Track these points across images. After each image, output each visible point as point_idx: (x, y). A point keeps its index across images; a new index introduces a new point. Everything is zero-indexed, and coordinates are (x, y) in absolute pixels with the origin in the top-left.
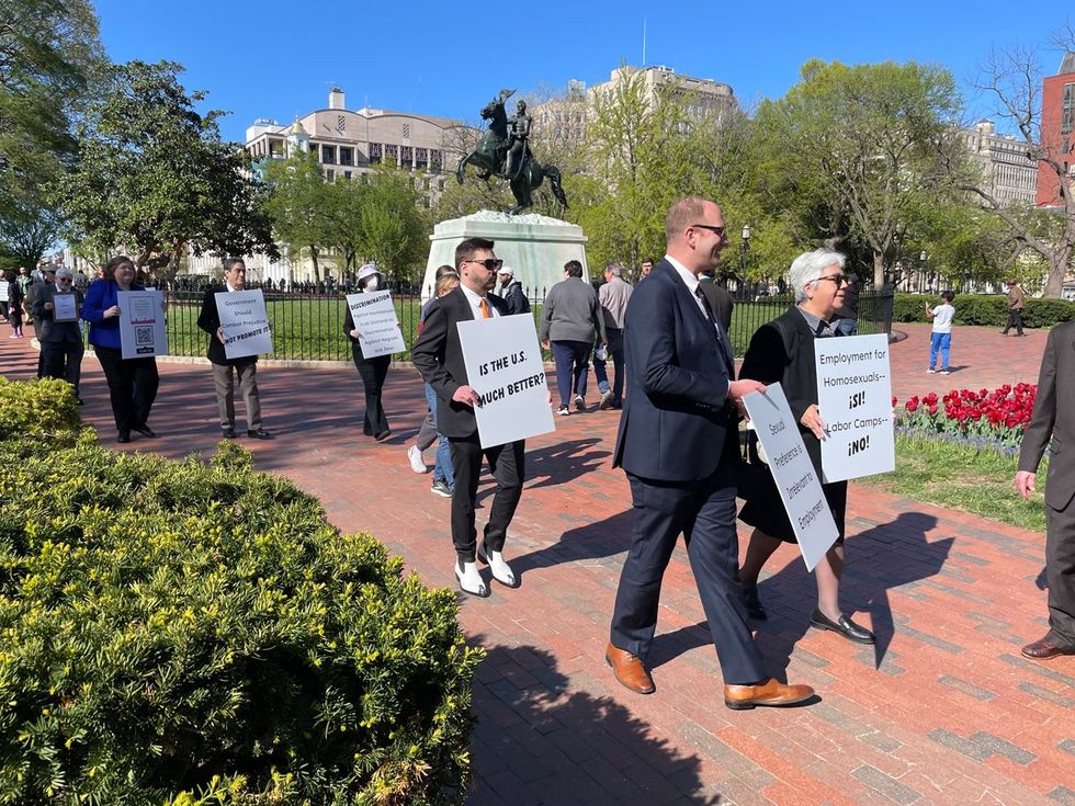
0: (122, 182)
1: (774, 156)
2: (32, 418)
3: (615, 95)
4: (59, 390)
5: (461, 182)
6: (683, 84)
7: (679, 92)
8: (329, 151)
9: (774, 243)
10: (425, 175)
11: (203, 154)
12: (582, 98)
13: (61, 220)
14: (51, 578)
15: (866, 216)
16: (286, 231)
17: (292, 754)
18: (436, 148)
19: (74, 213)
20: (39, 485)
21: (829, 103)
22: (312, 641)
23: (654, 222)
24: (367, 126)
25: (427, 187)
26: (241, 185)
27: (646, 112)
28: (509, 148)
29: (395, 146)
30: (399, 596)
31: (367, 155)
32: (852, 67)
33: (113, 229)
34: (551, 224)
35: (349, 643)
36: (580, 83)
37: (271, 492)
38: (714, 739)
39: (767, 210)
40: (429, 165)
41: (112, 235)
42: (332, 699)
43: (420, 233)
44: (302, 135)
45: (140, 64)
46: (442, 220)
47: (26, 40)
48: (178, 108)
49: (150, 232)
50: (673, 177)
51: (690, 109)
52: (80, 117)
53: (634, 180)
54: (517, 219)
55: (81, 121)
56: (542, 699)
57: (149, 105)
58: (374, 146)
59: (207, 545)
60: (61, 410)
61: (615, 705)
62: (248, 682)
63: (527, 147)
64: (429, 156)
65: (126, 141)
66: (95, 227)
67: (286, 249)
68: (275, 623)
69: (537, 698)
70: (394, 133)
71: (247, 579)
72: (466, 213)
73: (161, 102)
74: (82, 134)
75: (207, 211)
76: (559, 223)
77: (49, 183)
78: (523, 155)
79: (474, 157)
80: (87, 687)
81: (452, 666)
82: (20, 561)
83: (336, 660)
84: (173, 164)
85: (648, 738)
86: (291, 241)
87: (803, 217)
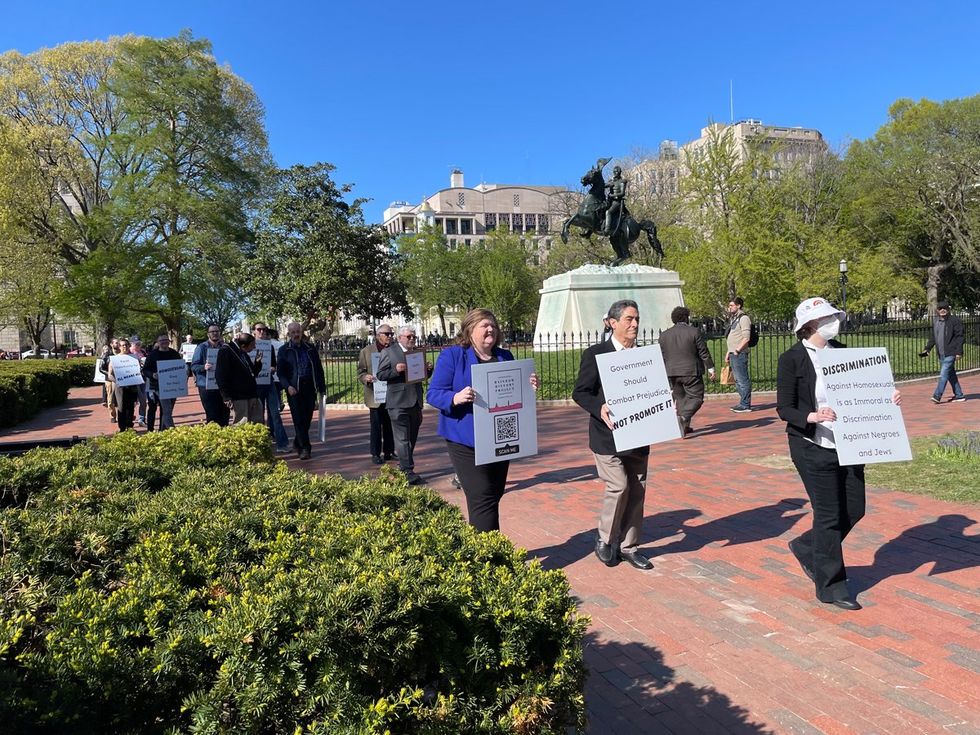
0: (288, 263)
1: (868, 193)
2: (242, 453)
3: (705, 151)
4: (259, 431)
5: (565, 242)
6: (771, 134)
7: (767, 143)
8: (452, 224)
9: (875, 274)
10: (534, 237)
11: (351, 236)
12: (674, 156)
13: (242, 298)
14: (286, 554)
15: (969, 242)
16: (418, 294)
17: (453, 683)
18: (542, 212)
19: (252, 290)
20: (265, 496)
21: (921, 138)
22: (463, 600)
23: (749, 263)
24: (483, 199)
25: (536, 247)
26: (381, 259)
27: (736, 163)
28: (607, 208)
29: (508, 214)
30: (525, 576)
31: (483, 224)
32: (941, 103)
33: (282, 301)
34: (649, 272)
35: (490, 602)
36: (672, 143)
37: (424, 501)
38: (809, 726)
39: (864, 244)
40: (537, 228)
41: (281, 307)
42: (479, 645)
43: (531, 287)
44: (429, 212)
45: (301, 167)
46: (550, 275)
47: (212, 155)
48: (330, 199)
49: (311, 303)
50: (766, 220)
51: (780, 157)
52: (256, 213)
53: (728, 226)
54: (617, 270)
55: (257, 216)
56: (651, 686)
57: (308, 200)
58: (489, 216)
59: (386, 534)
60: (260, 447)
61: (716, 694)
62: (421, 626)
63: (624, 206)
64: (537, 221)
65: (291, 230)
66: (267, 302)
67: (418, 310)
68: (437, 587)
69: (646, 685)
70: (505, 204)
71: (415, 557)
72: (570, 268)
73: (317, 196)
74: (258, 227)
75: (355, 283)
76: (657, 270)
77: (233, 268)
78: (620, 213)
79: (577, 219)
80: (321, 619)
81: (566, 628)
82: (263, 545)
83: (480, 616)
84: (328, 246)
85: (747, 722)
86: (422, 302)
87: (903, 248)
